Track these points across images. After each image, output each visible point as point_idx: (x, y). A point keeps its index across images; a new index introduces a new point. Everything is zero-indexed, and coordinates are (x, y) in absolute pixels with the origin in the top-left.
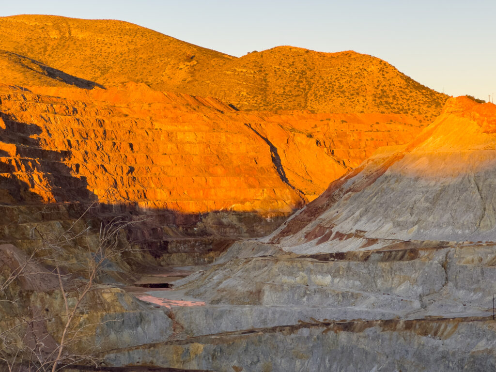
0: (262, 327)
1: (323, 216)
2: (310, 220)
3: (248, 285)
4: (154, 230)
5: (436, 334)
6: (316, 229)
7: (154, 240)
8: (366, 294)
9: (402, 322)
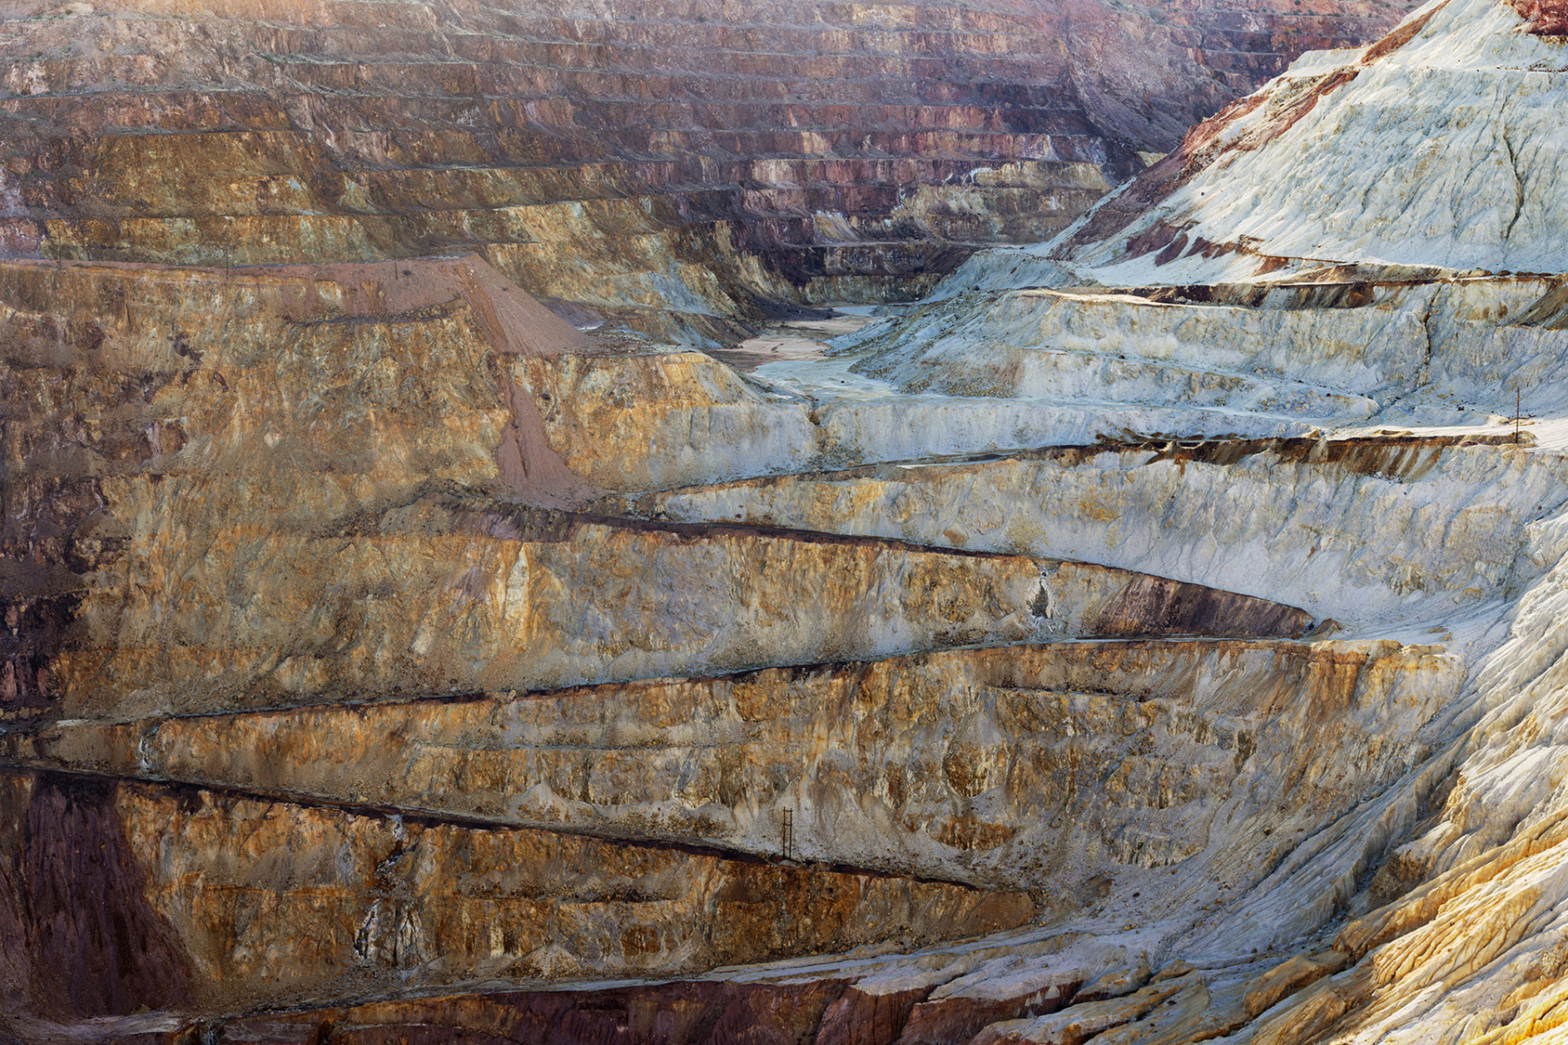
0: (1017, 446)
1: (1170, 202)
2: (1142, 210)
3: (992, 353)
4: (795, 223)
5: (1391, 471)
6: (1153, 229)
7: (792, 246)
8: (1252, 379)
9: (1322, 444)
